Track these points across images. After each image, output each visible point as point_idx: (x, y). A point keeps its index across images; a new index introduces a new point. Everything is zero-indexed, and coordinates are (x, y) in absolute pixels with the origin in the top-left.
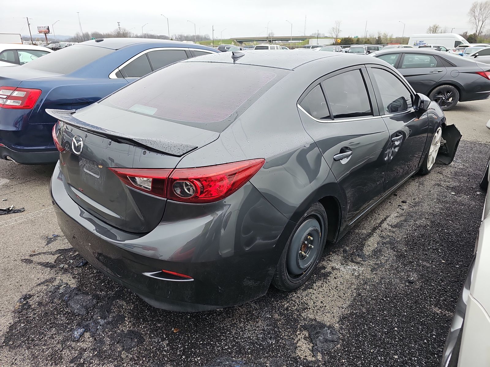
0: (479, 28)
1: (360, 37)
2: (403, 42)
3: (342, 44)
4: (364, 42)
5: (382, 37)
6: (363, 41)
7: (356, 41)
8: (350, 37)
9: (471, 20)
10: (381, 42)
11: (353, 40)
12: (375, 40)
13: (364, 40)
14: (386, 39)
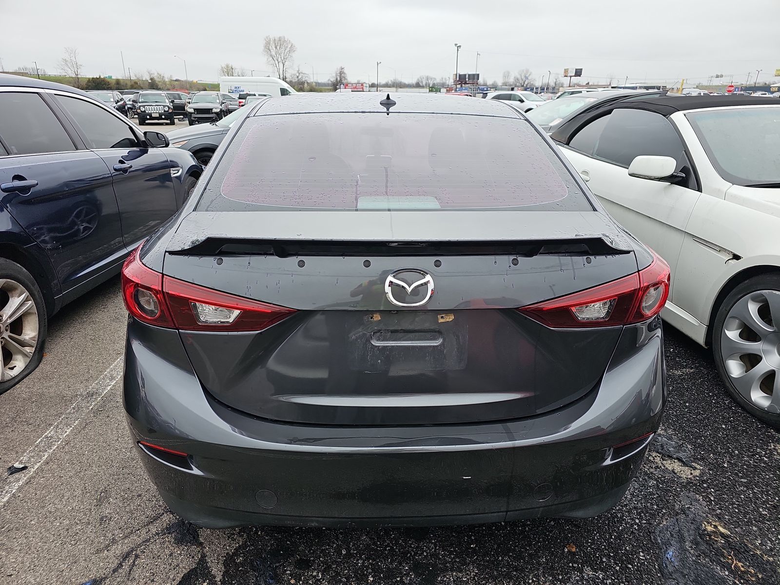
0: (281, 72)
1: (120, 78)
2: (191, 87)
3: (90, 88)
4: (129, 86)
5: (156, 78)
6: (126, 84)
7: (115, 84)
8: (102, 77)
9: (269, 60)
10: (157, 87)
11: (108, 82)
12: (148, 84)
13: (129, 84)
14: (164, 82)
